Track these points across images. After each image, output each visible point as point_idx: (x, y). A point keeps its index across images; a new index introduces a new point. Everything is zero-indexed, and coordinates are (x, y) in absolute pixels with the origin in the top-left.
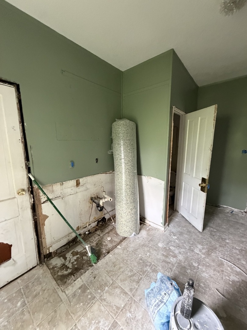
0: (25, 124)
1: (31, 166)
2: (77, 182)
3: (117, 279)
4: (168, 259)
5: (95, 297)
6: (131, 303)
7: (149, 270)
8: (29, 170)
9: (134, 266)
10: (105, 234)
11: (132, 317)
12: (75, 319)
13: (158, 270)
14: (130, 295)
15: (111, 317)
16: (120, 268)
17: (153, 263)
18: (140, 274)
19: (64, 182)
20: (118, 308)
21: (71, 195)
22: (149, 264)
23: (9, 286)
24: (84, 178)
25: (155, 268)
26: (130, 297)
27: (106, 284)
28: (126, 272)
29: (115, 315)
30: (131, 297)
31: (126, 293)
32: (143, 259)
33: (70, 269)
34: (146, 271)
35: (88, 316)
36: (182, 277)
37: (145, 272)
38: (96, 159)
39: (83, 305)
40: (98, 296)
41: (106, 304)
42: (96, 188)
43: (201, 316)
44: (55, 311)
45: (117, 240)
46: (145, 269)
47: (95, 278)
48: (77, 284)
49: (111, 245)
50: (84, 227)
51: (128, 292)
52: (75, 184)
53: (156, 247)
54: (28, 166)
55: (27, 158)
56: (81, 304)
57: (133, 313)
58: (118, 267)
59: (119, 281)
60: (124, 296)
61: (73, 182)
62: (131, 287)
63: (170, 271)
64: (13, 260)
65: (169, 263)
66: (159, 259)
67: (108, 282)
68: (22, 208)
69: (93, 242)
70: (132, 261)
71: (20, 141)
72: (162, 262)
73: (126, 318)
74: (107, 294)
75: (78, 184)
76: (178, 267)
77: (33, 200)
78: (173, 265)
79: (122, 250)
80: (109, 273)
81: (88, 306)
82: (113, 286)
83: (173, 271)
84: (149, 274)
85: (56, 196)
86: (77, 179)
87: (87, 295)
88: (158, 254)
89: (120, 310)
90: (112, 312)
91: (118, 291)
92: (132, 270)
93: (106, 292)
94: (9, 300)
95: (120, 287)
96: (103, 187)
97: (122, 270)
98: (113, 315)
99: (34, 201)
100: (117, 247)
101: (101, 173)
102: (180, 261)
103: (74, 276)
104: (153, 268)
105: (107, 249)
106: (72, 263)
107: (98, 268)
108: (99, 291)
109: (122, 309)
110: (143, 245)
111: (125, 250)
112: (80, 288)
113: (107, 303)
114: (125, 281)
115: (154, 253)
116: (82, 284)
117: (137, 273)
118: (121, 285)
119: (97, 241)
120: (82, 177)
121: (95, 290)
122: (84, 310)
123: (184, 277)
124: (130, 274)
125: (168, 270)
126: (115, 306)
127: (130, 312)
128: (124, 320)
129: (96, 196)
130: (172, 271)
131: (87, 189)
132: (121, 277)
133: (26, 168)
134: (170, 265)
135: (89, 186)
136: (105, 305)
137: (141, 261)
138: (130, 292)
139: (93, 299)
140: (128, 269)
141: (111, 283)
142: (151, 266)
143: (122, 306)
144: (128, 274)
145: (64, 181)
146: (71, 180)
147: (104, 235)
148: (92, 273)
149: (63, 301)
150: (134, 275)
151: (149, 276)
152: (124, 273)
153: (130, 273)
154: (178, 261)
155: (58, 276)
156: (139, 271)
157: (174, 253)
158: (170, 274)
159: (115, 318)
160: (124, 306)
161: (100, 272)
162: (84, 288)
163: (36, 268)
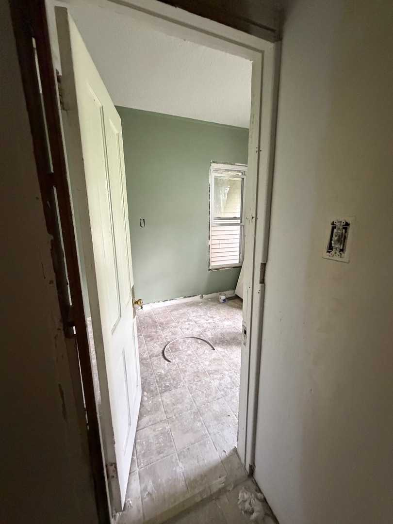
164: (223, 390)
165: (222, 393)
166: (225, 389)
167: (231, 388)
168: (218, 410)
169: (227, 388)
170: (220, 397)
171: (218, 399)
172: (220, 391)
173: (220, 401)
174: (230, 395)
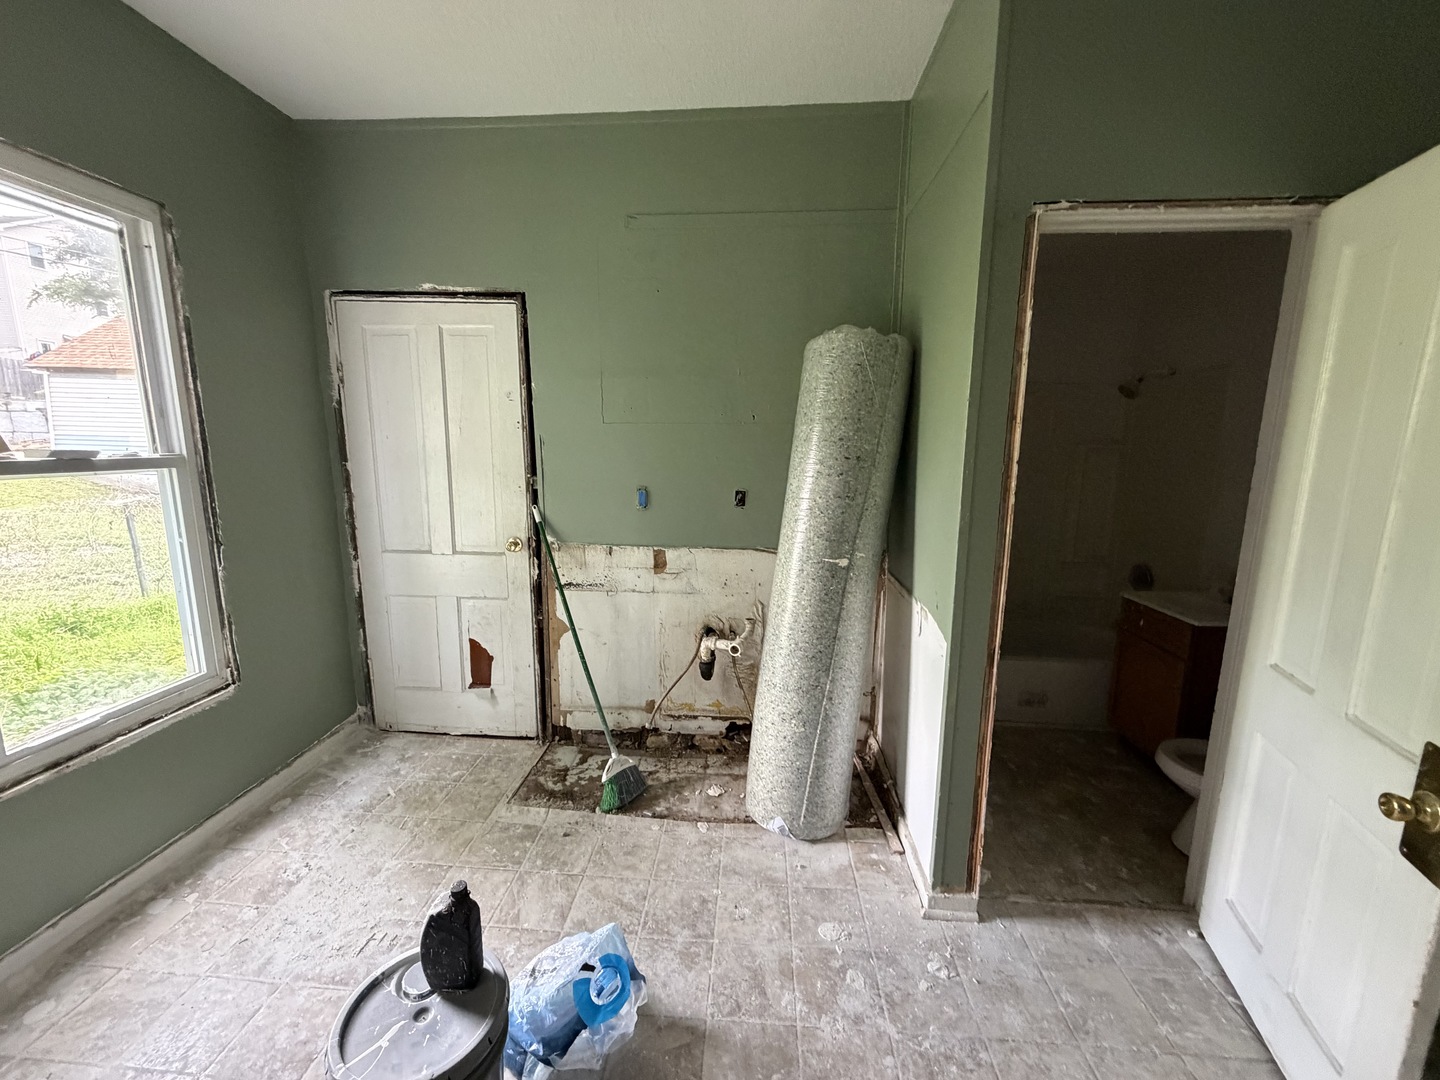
0: (533, 384)
1: (539, 487)
2: (655, 557)
3: (592, 879)
4: (777, 983)
5: (520, 863)
6: (541, 941)
7: (680, 939)
8: (534, 497)
9: (664, 896)
10: (725, 775)
11: (508, 958)
12: (462, 858)
13: (698, 967)
14: (562, 929)
15: (490, 916)
16: (632, 868)
17: (716, 941)
18: (645, 923)
19: (614, 548)
20: (517, 919)
21: (634, 591)
22: (702, 929)
23: (478, 740)
24: (684, 551)
25: (699, 955)
26: (558, 929)
27: (565, 863)
28: (627, 888)
29: (497, 922)
30: (559, 933)
31: (564, 917)
32: (710, 906)
33: (564, 785)
34: (668, 933)
35: (476, 876)
36: (726, 1060)
37: (662, 932)
38: (737, 493)
39: (494, 855)
40: (526, 866)
41: (515, 891)
42: (732, 600)
43: (455, 1022)
44: (463, 824)
45: (728, 808)
46: (675, 929)
47: (566, 835)
48: (531, 815)
49: (696, 810)
50: (673, 713)
51: (568, 920)
52: (651, 562)
53: (801, 922)
54: (532, 485)
55: (532, 468)
56: (494, 850)
57: (519, 956)
58: (632, 860)
59: (592, 885)
60: (552, 917)
61: (645, 556)
62: (587, 920)
63: (727, 1009)
64: (492, 691)
65: (763, 993)
66: (750, 951)
67: (572, 864)
68: (513, 583)
69: (672, 771)
70: (678, 883)
71: (520, 425)
72: (748, 968)
73: (499, 946)
74: (541, 881)
75: (659, 565)
76: (770, 1030)
77: (537, 572)
78: (763, 1010)
79: (700, 840)
80: (598, 852)
81: (496, 864)
82: (569, 881)
83: (736, 1019)
84: (664, 948)
85: (591, 582)
86: (656, 548)
87: (518, 849)
88: (770, 941)
89: (514, 926)
90: (501, 911)
91: (560, 897)
92: (645, 898)
93: (542, 877)
94: (458, 759)
95: (575, 897)
96: (762, 604)
97: (628, 874)
98: (495, 918)
99: (539, 575)
100: (699, 824)
101: (757, 550)
102: (811, 1034)
103: (549, 800)
104: (693, 949)
105: (674, 808)
106: (580, 779)
107: (596, 825)
108: (539, 862)
109: (517, 930)
110: (770, 879)
111: (707, 847)
112: (527, 827)
113: (518, 892)
114: (598, 899)
115: (769, 925)
116: (538, 824)
117: (643, 915)
118: (582, 895)
119: (682, 776)
120: (675, 546)
121: (537, 853)
122: (485, 861)
123: (731, 1068)
124: (628, 898)
125: (722, 999)
126: (519, 911)
127: (518, 950)
128: (493, 946)
129: (727, 626)
130: (730, 1014)
131: (691, 592)
132: (605, 885)
133: (527, 490)
134: (755, 1000)
135: (699, 583)
136: (512, 889)
137: (695, 904)
138: (571, 925)
139: (513, 863)
140: (641, 886)
141: (575, 872)
142: (699, 940)
143: (526, 926)
144: (624, 894)
145: (617, 545)
146: (638, 546)
147: (717, 775)
148: (577, 823)
149: (488, 821)
150: (631, 910)
151: (653, 950)
152: (620, 884)
153: (631, 896)
154: (799, 1024)
155: (536, 780)
156: (655, 914)
157: (835, 994)
158: (709, 1012)
159: (491, 924)
160: (527, 930)
161: (589, 836)
162: (531, 832)
163: (531, 742)
164: (979, 1065)
165: (983, 1055)
166: (970, 1065)
167: (948, 1058)
168: (1006, 1006)
169: (961, 1066)
170: (996, 1046)
171: (1002, 1041)
172: (992, 1066)
173: (997, 1033)
174: (959, 1035)
